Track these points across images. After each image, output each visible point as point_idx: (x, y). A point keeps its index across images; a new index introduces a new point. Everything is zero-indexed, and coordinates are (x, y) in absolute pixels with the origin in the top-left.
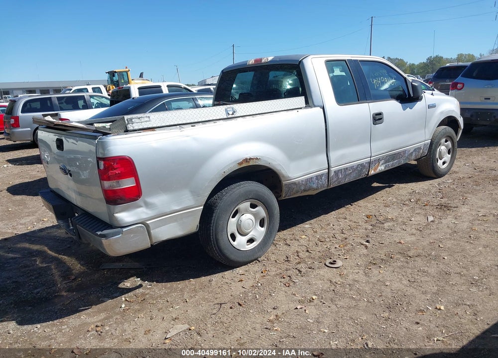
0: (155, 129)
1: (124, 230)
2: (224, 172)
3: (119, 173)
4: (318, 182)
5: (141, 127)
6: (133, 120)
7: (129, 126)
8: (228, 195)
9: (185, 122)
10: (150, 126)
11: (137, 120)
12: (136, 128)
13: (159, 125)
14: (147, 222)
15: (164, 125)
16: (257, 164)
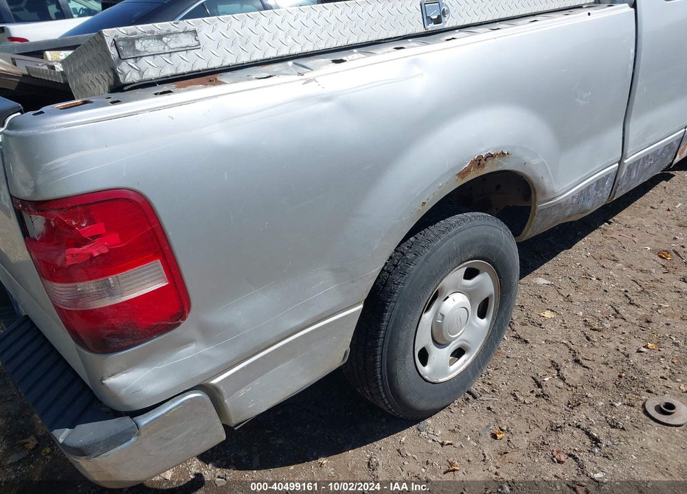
0: (220, 78)
1: (144, 421)
2: (424, 203)
3: (102, 255)
4: (597, 194)
5: (169, 71)
6: (138, 46)
7: (123, 67)
8: (421, 259)
9: (309, 48)
10: (201, 65)
11: (154, 46)
12: (152, 74)
13: (230, 61)
14: (214, 382)
15: (244, 59)
16: (500, 168)
